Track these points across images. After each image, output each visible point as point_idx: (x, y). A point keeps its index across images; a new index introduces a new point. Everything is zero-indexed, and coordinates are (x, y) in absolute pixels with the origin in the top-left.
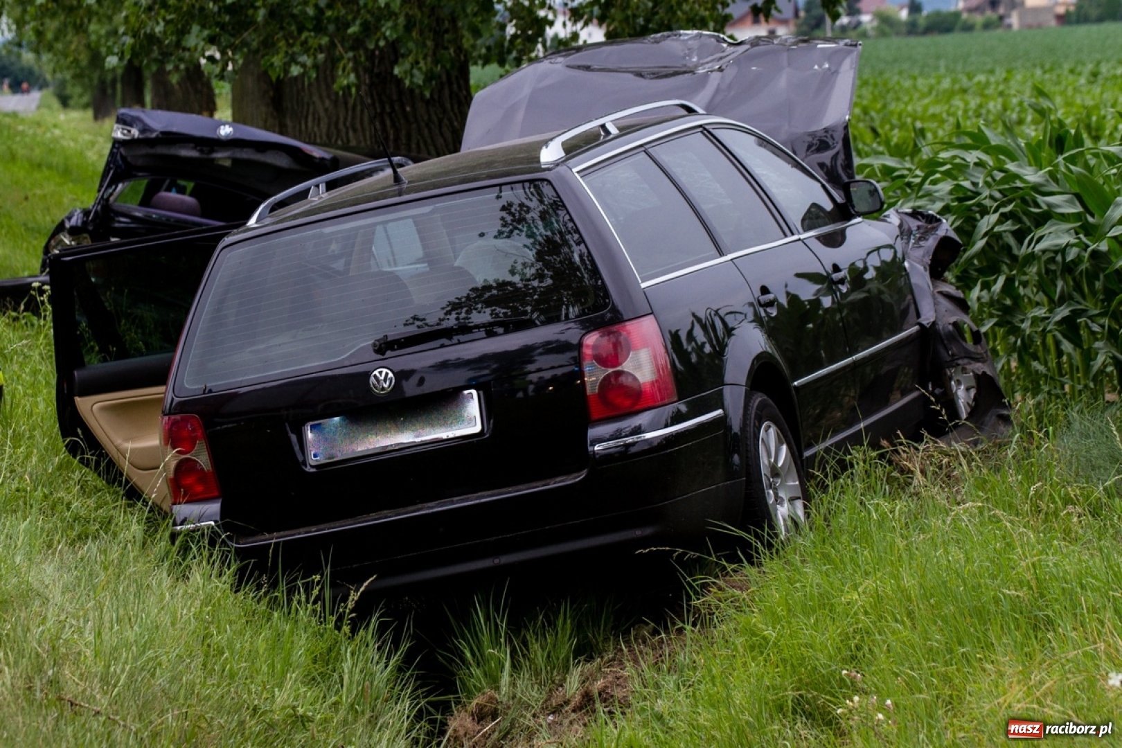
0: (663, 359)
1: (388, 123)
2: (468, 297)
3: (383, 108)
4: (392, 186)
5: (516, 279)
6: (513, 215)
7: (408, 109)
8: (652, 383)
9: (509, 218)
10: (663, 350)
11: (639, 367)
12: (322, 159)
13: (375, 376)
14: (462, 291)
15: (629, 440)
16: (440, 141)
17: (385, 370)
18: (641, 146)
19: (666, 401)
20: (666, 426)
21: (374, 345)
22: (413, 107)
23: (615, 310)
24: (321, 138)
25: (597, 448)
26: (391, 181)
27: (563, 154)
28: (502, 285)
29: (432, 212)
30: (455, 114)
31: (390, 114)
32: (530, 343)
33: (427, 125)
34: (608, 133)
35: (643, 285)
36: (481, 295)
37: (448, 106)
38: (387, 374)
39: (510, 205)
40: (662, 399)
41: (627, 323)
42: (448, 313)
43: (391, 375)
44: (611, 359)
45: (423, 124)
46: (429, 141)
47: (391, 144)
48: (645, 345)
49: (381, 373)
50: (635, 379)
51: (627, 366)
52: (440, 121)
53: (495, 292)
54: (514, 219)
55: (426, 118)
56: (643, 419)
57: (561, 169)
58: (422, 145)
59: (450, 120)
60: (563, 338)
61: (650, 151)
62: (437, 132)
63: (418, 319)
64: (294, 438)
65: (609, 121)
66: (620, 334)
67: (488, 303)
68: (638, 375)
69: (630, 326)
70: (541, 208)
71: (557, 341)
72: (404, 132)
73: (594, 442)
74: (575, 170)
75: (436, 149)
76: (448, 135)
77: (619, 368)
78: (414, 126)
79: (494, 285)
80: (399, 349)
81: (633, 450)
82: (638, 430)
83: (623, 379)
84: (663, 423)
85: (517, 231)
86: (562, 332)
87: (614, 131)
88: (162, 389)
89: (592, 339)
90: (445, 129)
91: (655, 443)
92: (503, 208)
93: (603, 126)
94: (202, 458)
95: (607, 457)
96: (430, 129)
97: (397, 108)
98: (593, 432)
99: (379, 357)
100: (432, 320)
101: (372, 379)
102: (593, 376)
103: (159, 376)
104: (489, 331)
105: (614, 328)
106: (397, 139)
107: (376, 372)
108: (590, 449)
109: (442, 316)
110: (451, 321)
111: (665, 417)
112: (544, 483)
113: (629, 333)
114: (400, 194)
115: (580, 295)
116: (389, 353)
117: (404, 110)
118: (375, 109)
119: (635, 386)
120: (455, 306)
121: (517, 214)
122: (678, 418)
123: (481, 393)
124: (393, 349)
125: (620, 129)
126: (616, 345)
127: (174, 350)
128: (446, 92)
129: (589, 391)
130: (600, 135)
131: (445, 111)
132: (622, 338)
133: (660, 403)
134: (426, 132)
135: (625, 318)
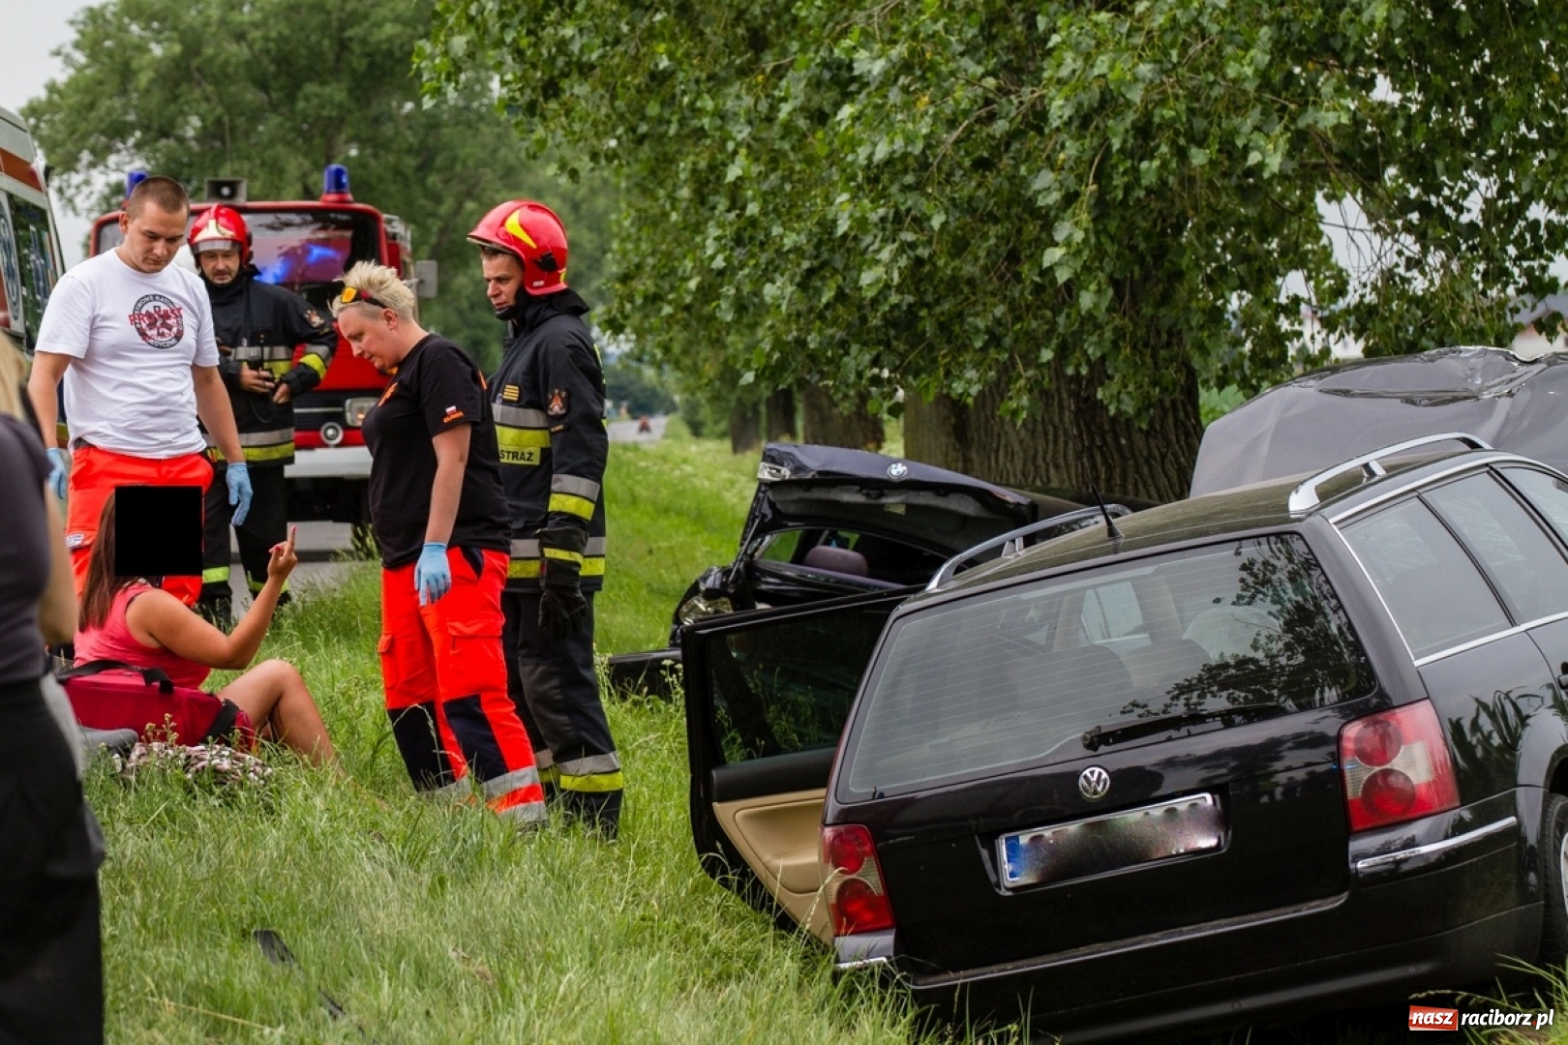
0: (1442, 754)
1: (1099, 458)
2: (1200, 679)
3: (1092, 440)
4: (1105, 541)
5: (1260, 655)
6: (1256, 576)
7: (1123, 442)
8: (1429, 785)
9: (1250, 580)
10: (1441, 743)
11: (1412, 764)
12: (1018, 504)
13: (1085, 777)
14: (1193, 671)
15: (1401, 855)
16: (1163, 481)
17: (1097, 770)
18: (1413, 490)
19: (1446, 807)
20: (1446, 837)
21: (1084, 738)
22: (1129, 438)
23: (1382, 694)
24: (1015, 476)
25: (1360, 865)
26: (1105, 535)
27: (1317, 501)
28: (1242, 663)
29: (1155, 573)
30: (1181, 447)
31: (1100, 449)
32: (1278, 735)
33: (1147, 461)
34: (1372, 474)
35: (1417, 663)
36: (1215, 676)
37: (1173, 438)
38: (1100, 774)
39: (1252, 563)
40: (1441, 803)
41: (1397, 711)
42: (1176, 697)
43: (1105, 775)
44: (1378, 753)
45: (1141, 460)
46: (1150, 481)
47: (1102, 485)
48: (1419, 737)
49: (1092, 773)
50: (1407, 779)
51: (1397, 763)
52: (1163, 457)
53: (1232, 671)
54: (1256, 582)
55: (1145, 453)
56: (1418, 829)
57: (1316, 519)
58: (1141, 486)
59: (1174, 454)
60: (1318, 729)
61: (1425, 496)
62: (1160, 469)
63: (1138, 706)
64: (985, 853)
65: (1373, 459)
66: (1389, 724)
67: (1224, 686)
68: (1411, 775)
69: (1402, 714)
70: (1290, 567)
71: (1311, 733)
72: (1118, 470)
73: (1358, 857)
74: (1331, 521)
75: (1158, 491)
76: (1173, 473)
77: (1387, 766)
78: (1131, 462)
79: (1232, 662)
80: (1114, 743)
81: (1405, 867)
82: (1411, 843)
83: (1392, 779)
84: (1442, 834)
85: (1260, 596)
86: (1317, 722)
87: (1380, 472)
88: (822, 792)
89: (1354, 730)
90: (1168, 466)
91: (1433, 859)
92: (1244, 568)
93: (1366, 466)
94: (871, 878)
95: (1373, 878)
96: (1150, 467)
97: (1109, 440)
98: (1356, 846)
99: (1091, 753)
100: (1156, 707)
101: (1082, 781)
102: (1356, 775)
103: (818, 777)
104: (1227, 719)
105: (1381, 717)
106: (1109, 479)
107: (1087, 772)
108: (1352, 866)
109: (1168, 702)
110: (1179, 709)
111: (1444, 826)
112: (1294, 908)
113: (1399, 723)
114: (1116, 552)
115: (1338, 675)
116: (1103, 749)
117: (1118, 443)
118: (1082, 441)
119: (1408, 788)
120: (1184, 689)
121: (1261, 576)
122: (1460, 827)
123: (1217, 797)
124: (1108, 744)
125: (1388, 469)
126: (1385, 738)
127: (836, 744)
128: (1171, 420)
129: (1350, 795)
130: (1362, 477)
131: (1168, 444)
132: (1391, 729)
133: (1439, 809)
134: (1145, 470)
135: (1395, 704)
